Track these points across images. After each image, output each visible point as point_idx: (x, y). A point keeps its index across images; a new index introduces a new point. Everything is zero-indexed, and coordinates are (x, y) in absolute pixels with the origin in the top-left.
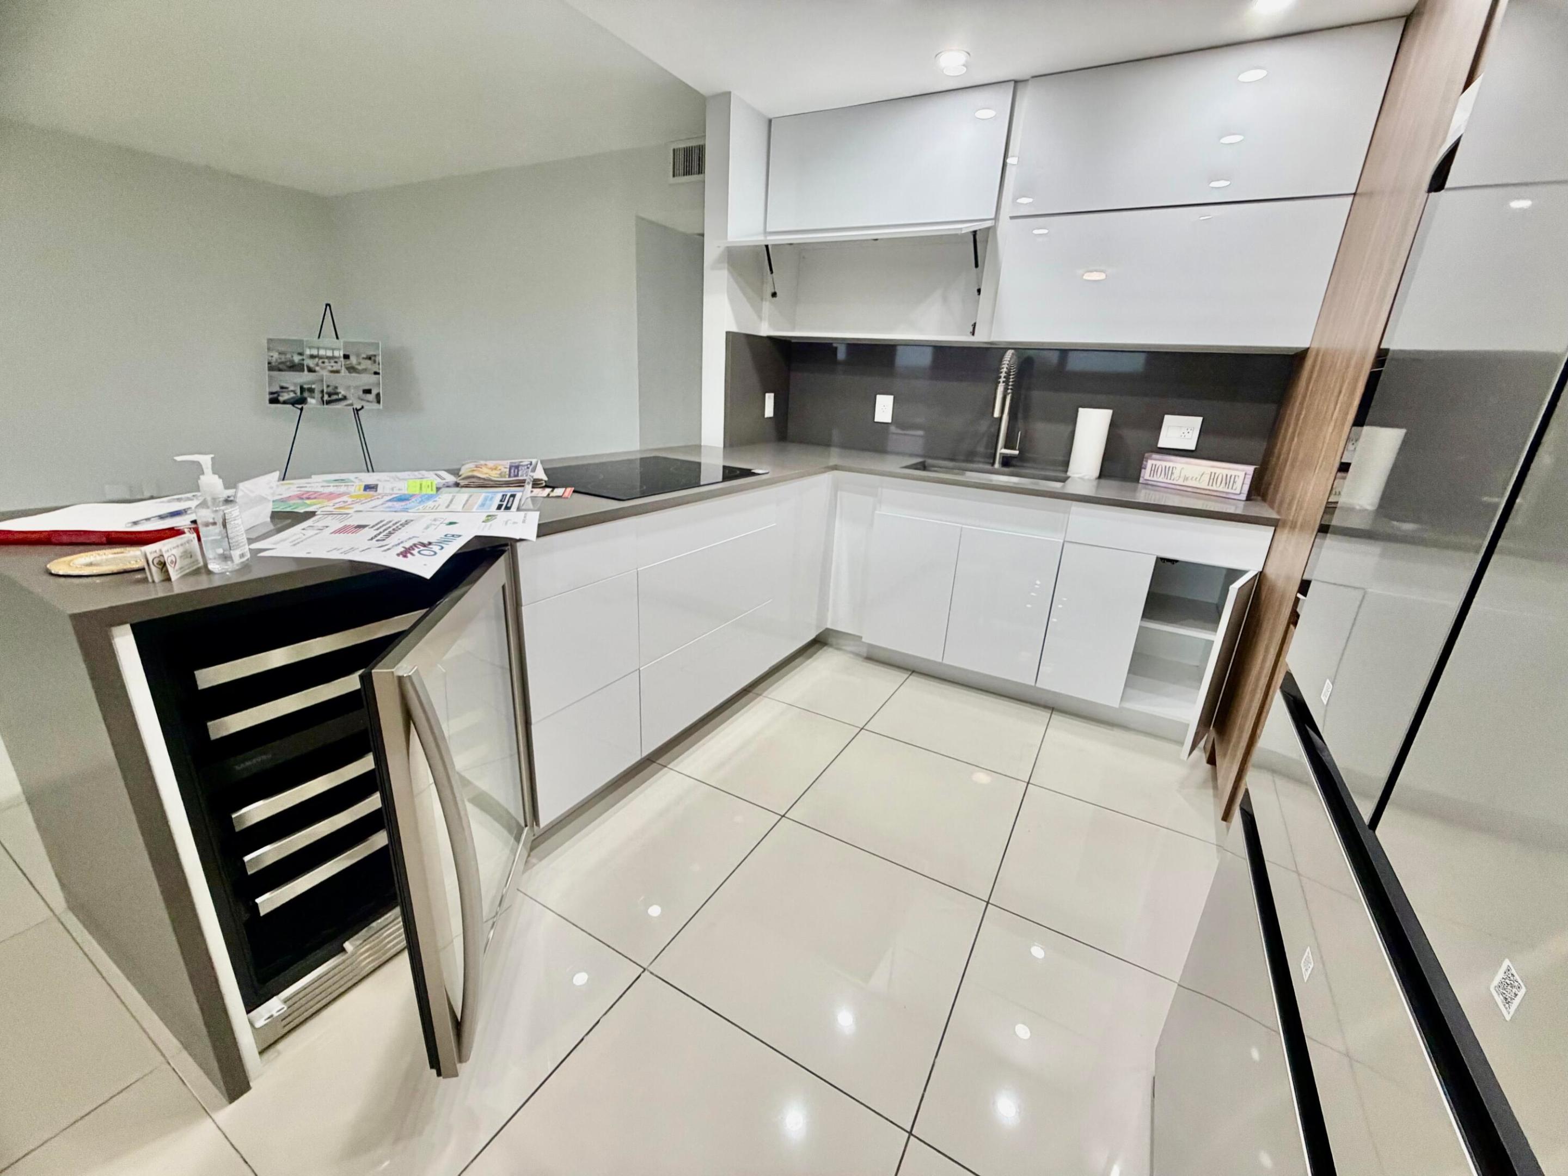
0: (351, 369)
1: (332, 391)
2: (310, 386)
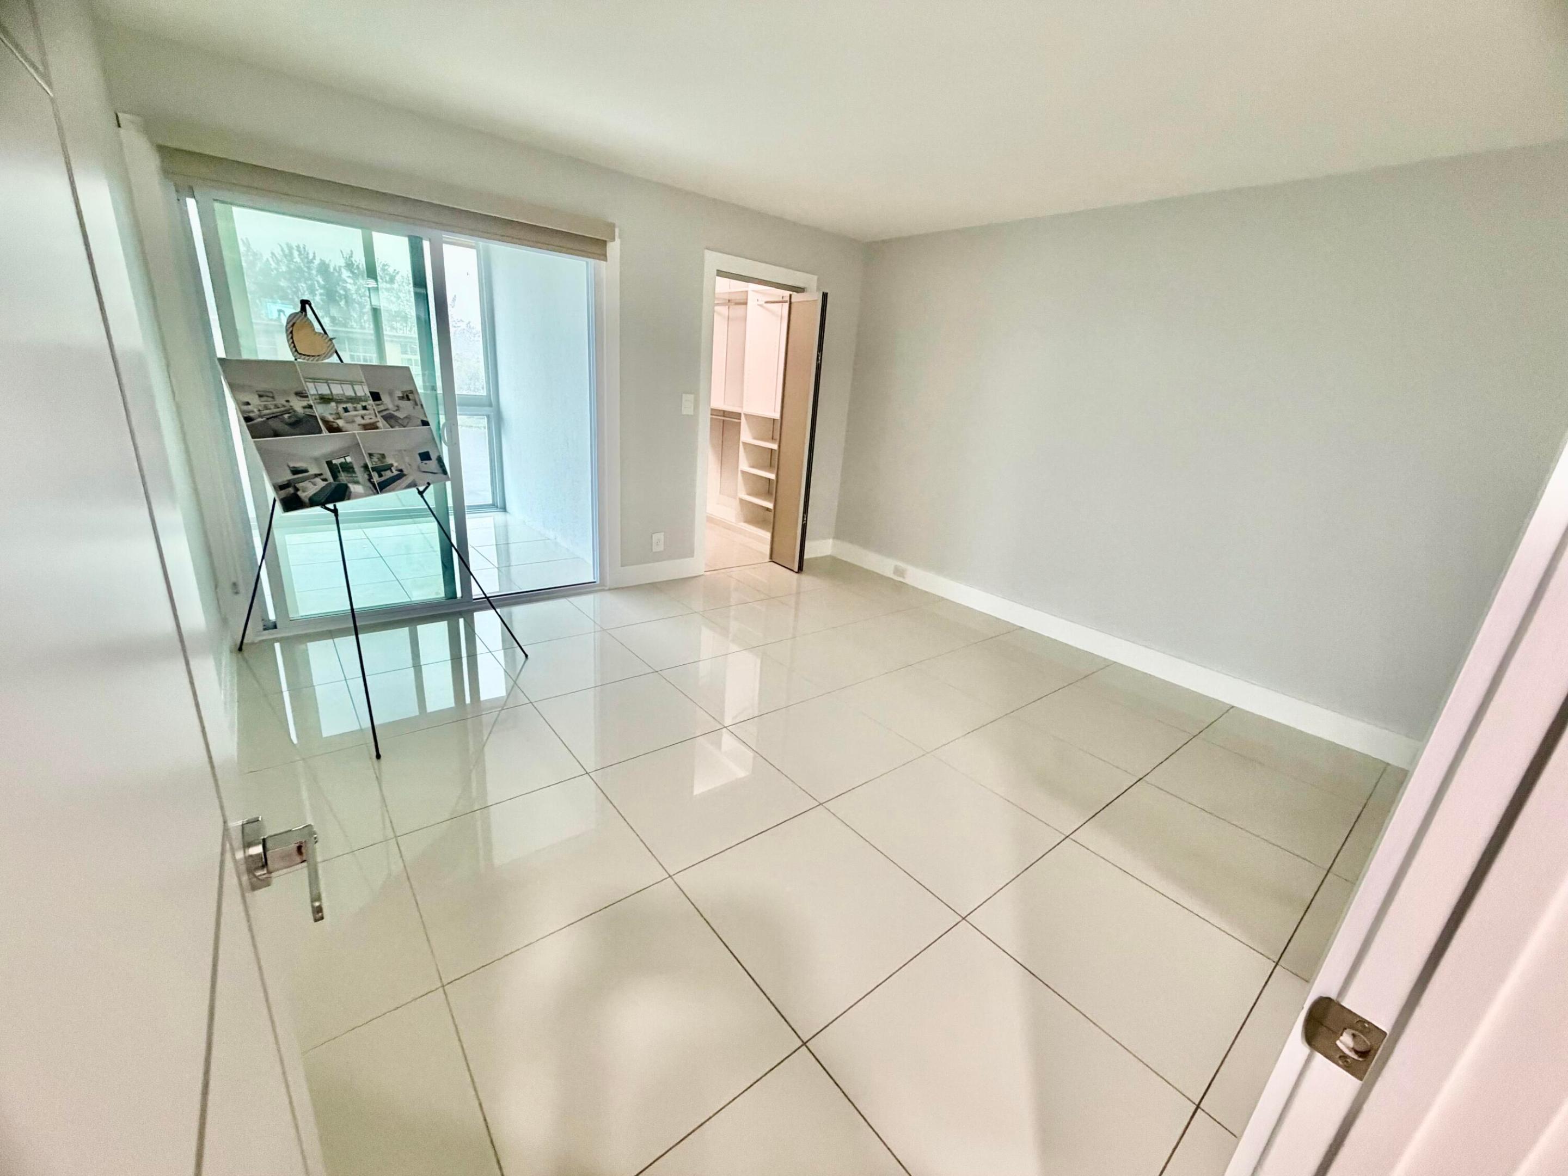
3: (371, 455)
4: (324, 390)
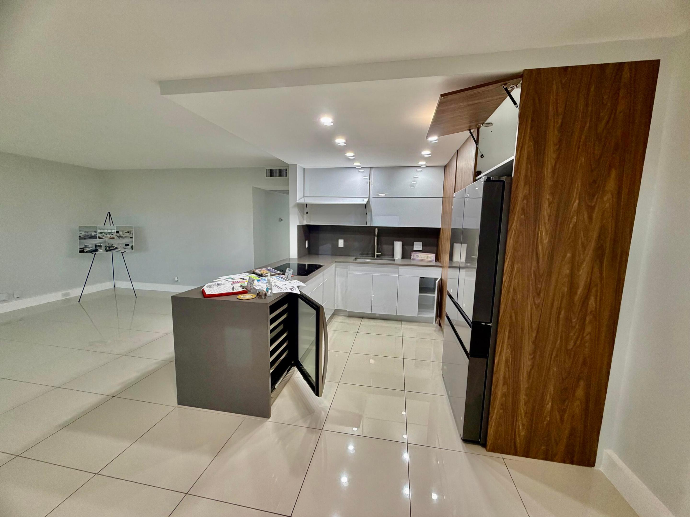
0: (119, 237)
1: (111, 246)
2: (100, 245)
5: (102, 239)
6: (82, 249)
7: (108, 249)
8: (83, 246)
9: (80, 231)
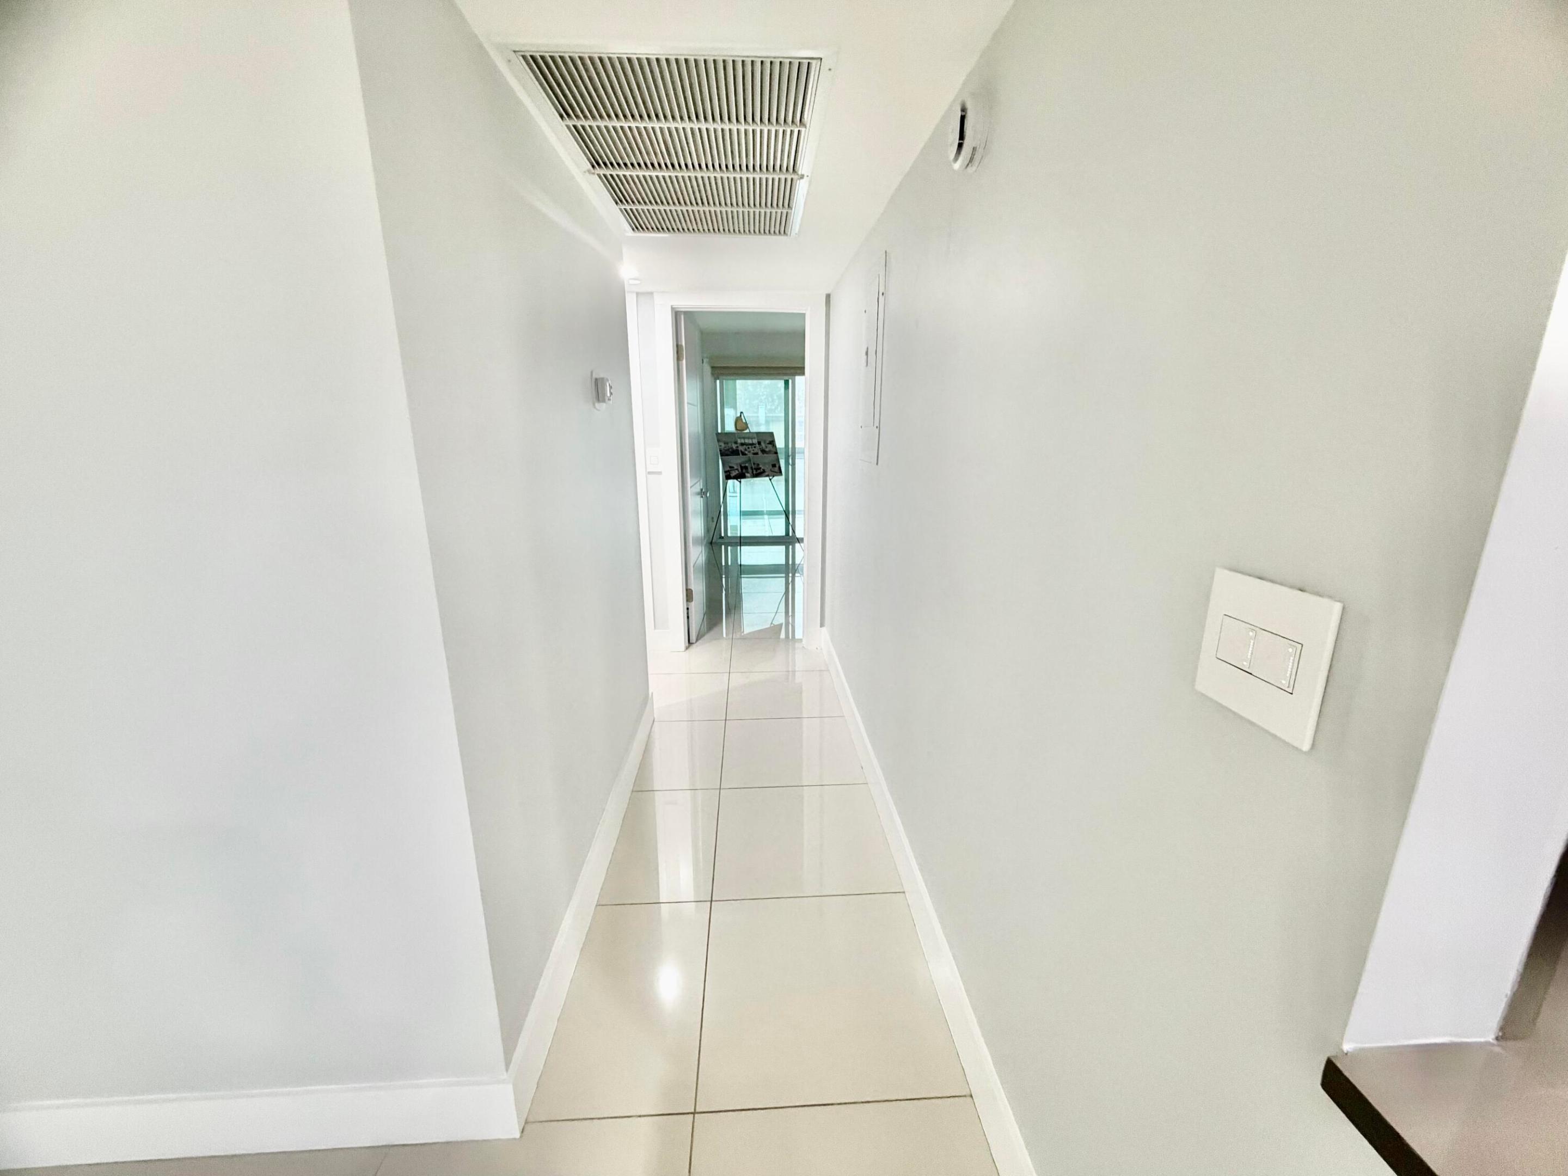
0: (763, 451)
3: (754, 464)
4: (743, 441)
5: (745, 454)
6: (728, 473)
7: (755, 472)
8: (728, 469)
9: (719, 441)
